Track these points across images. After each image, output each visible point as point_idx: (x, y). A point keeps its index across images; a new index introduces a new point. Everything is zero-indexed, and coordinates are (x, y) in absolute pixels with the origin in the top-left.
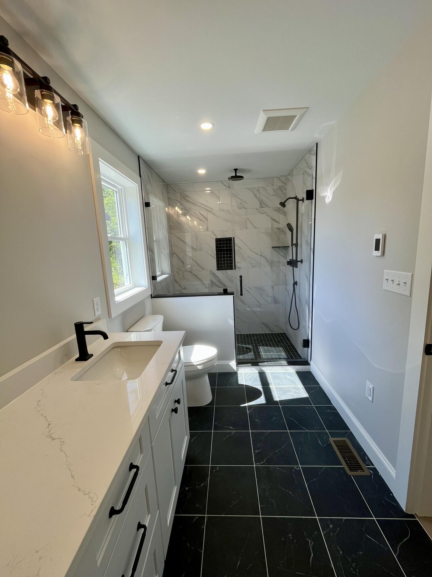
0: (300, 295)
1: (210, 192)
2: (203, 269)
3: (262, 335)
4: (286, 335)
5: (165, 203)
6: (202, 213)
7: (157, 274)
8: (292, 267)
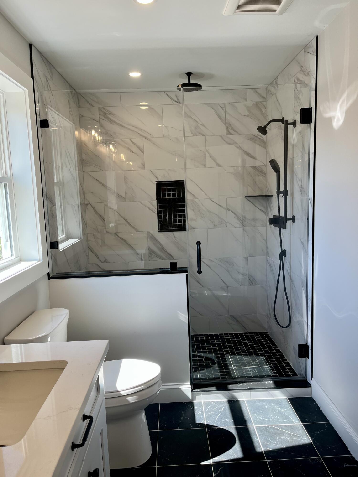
0: (292, 273)
1: (147, 108)
2: (137, 230)
3: (230, 336)
4: (268, 335)
5: (74, 124)
6: (134, 140)
7: (59, 238)
8: (278, 229)
